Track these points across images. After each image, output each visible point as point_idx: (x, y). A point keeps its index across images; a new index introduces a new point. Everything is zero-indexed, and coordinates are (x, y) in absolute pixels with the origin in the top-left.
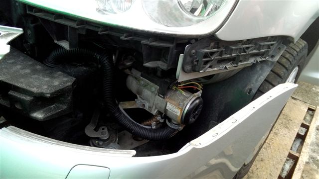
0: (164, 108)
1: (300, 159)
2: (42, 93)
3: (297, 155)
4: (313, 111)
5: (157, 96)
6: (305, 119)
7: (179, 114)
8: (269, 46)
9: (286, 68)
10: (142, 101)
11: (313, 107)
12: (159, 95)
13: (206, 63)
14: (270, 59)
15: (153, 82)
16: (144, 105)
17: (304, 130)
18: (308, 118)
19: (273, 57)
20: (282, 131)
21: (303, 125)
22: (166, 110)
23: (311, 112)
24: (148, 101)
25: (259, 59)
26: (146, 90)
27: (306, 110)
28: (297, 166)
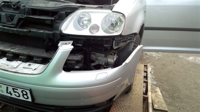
0: (107, 61)
1: (148, 82)
2: (78, 60)
3: (147, 81)
4: (147, 66)
5: (104, 58)
6: (144, 69)
7: (113, 62)
8: (132, 36)
9: (137, 44)
10: (98, 61)
11: (146, 65)
13: (120, 42)
14: (133, 40)
15: (102, 54)
16: (99, 63)
17: (146, 73)
18: (145, 69)
19: (133, 39)
20: (138, 75)
21: (145, 72)
22: (108, 62)
23: (146, 67)
24: (101, 61)
25: (131, 41)
26: (99, 57)
27: (144, 66)
28: (148, 84)
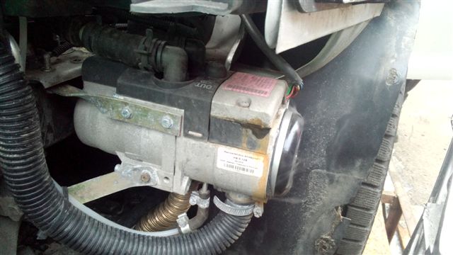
10: (138, 166)
12: (187, 135)
15: (161, 101)
16: (146, 176)
24: (157, 161)
26: (144, 132)
